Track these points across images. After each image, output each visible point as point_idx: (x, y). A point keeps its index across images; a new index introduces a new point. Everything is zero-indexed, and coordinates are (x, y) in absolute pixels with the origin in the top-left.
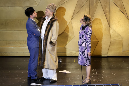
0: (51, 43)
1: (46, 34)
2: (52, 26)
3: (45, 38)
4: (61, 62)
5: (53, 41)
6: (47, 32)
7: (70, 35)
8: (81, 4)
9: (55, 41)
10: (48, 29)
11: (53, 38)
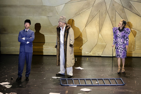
0: (71, 45)
1: (65, 40)
2: (68, 33)
3: (65, 43)
4: (76, 60)
5: (72, 44)
6: (65, 38)
7: (83, 39)
8: (93, 15)
9: (73, 43)
10: (66, 36)
11: (71, 42)
